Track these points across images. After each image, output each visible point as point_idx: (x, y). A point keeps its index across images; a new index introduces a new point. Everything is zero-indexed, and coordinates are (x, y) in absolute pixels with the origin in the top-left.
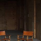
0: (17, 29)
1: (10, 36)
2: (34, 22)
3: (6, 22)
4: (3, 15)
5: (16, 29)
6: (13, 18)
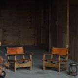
0: (36, 45)
1: (31, 55)
2: (66, 33)
3: (19, 34)
5: (34, 45)
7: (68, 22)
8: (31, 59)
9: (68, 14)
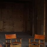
1: (21, 40)
2: (44, 25)
4: (11, 17)
6: (21, 21)
7: (45, 17)
8: (21, 42)
9: (45, 12)
